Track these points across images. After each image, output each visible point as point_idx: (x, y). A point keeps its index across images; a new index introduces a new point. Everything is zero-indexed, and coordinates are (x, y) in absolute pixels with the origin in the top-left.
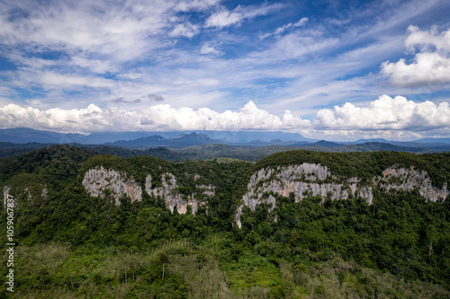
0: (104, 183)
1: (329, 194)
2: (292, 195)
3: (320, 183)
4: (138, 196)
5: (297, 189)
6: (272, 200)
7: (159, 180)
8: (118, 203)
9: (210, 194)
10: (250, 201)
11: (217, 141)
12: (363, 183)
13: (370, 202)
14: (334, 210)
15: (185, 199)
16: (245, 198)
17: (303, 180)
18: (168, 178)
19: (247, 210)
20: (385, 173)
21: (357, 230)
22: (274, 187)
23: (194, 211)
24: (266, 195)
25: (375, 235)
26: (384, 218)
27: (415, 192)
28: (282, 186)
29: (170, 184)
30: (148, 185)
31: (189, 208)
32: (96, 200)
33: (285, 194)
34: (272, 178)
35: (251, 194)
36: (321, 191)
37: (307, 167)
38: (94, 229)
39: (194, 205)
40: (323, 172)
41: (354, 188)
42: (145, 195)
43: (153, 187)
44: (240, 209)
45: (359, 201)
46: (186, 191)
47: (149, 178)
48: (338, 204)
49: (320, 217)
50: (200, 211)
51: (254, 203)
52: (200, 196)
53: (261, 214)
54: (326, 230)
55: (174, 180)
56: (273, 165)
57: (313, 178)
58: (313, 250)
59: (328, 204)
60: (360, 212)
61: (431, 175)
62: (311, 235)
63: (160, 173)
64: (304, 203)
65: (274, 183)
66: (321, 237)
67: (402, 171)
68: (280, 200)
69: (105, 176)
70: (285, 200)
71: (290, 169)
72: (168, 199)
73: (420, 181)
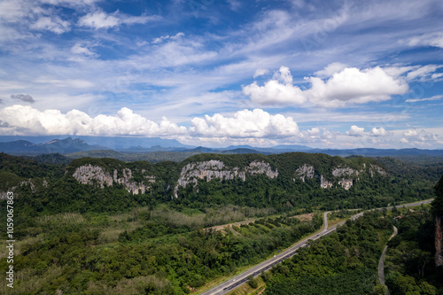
0: (91, 175)
1: (224, 177)
2: (205, 178)
3: (219, 171)
4: (110, 184)
5: (208, 174)
6: (195, 180)
7: (122, 173)
8: (102, 187)
9: (153, 181)
10: (182, 182)
11: (94, 146)
12: (240, 170)
13: (244, 180)
14: (227, 185)
15: (138, 185)
16: (179, 181)
17: (211, 169)
18: (127, 172)
19: (181, 188)
20: (251, 165)
21: (239, 193)
22: (196, 174)
23: (143, 192)
24: (192, 178)
25: (247, 195)
26: (251, 187)
27: (264, 174)
28: (200, 173)
29: (128, 176)
30: (115, 176)
31: (140, 191)
32: (87, 186)
33: (202, 177)
34: (195, 168)
35: (183, 178)
36: (220, 175)
37: (213, 162)
38: (91, 203)
39: (143, 189)
40: (221, 165)
41: (236, 173)
42: (114, 183)
43: (118, 178)
44: (177, 187)
45: (239, 179)
46: (138, 179)
47: (116, 172)
48: (229, 182)
49: (220, 188)
50: (147, 192)
51: (185, 183)
52: (146, 183)
53: (190, 188)
54: (224, 194)
55: (130, 173)
56: (195, 162)
57: (216, 168)
58: (218, 204)
59: (224, 182)
60: (239, 185)
61: (271, 165)
62: (216, 197)
63: (121, 168)
64: (212, 182)
65: (196, 171)
66: (222, 198)
67: (259, 163)
68: (199, 180)
69: (92, 170)
70: (202, 181)
71: (204, 164)
72: (128, 185)
73: (266, 168)
